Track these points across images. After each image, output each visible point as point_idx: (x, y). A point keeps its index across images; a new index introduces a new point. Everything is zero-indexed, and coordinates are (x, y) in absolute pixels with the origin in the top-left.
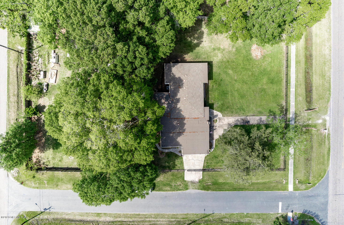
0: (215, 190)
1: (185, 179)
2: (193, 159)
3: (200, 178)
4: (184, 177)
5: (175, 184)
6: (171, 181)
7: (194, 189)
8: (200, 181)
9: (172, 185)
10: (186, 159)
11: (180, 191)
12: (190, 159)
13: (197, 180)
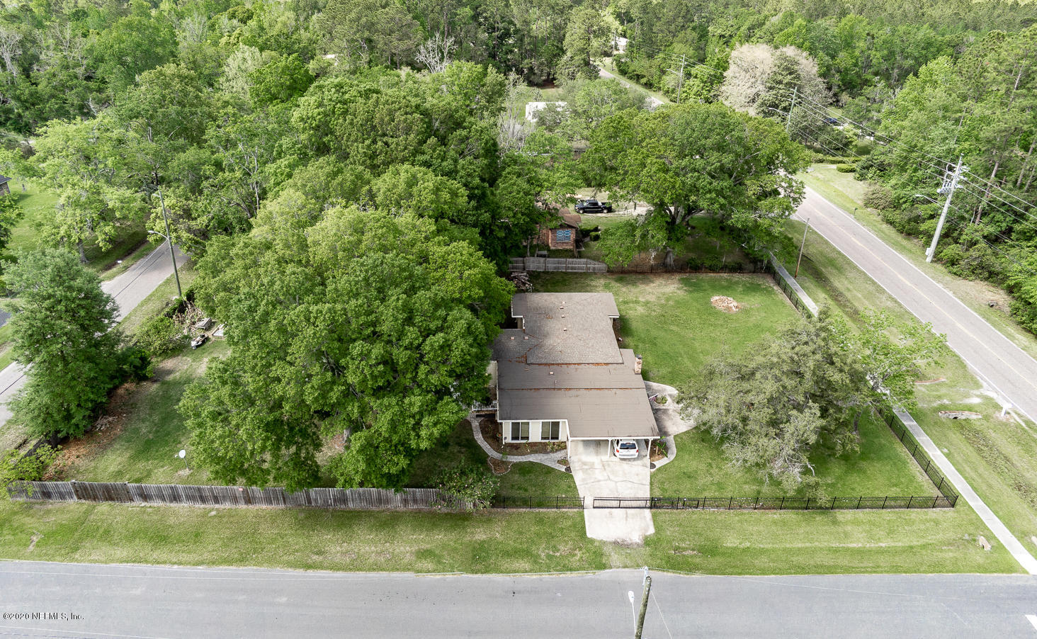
0: (717, 571)
1: (589, 535)
2: (609, 479)
3: (646, 531)
4: (584, 528)
5: (551, 553)
6: (533, 541)
7: (632, 567)
8: (647, 542)
9: (539, 555)
10: (584, 480)
11: (575, 574)
12: (600, 478)
13: (636, 538)
